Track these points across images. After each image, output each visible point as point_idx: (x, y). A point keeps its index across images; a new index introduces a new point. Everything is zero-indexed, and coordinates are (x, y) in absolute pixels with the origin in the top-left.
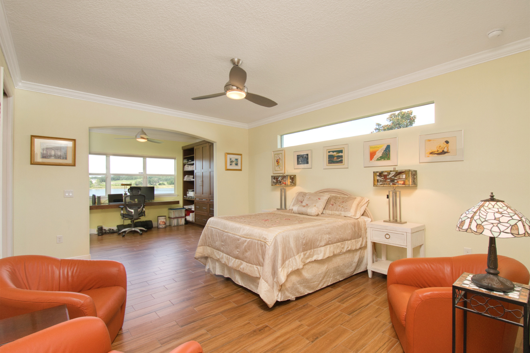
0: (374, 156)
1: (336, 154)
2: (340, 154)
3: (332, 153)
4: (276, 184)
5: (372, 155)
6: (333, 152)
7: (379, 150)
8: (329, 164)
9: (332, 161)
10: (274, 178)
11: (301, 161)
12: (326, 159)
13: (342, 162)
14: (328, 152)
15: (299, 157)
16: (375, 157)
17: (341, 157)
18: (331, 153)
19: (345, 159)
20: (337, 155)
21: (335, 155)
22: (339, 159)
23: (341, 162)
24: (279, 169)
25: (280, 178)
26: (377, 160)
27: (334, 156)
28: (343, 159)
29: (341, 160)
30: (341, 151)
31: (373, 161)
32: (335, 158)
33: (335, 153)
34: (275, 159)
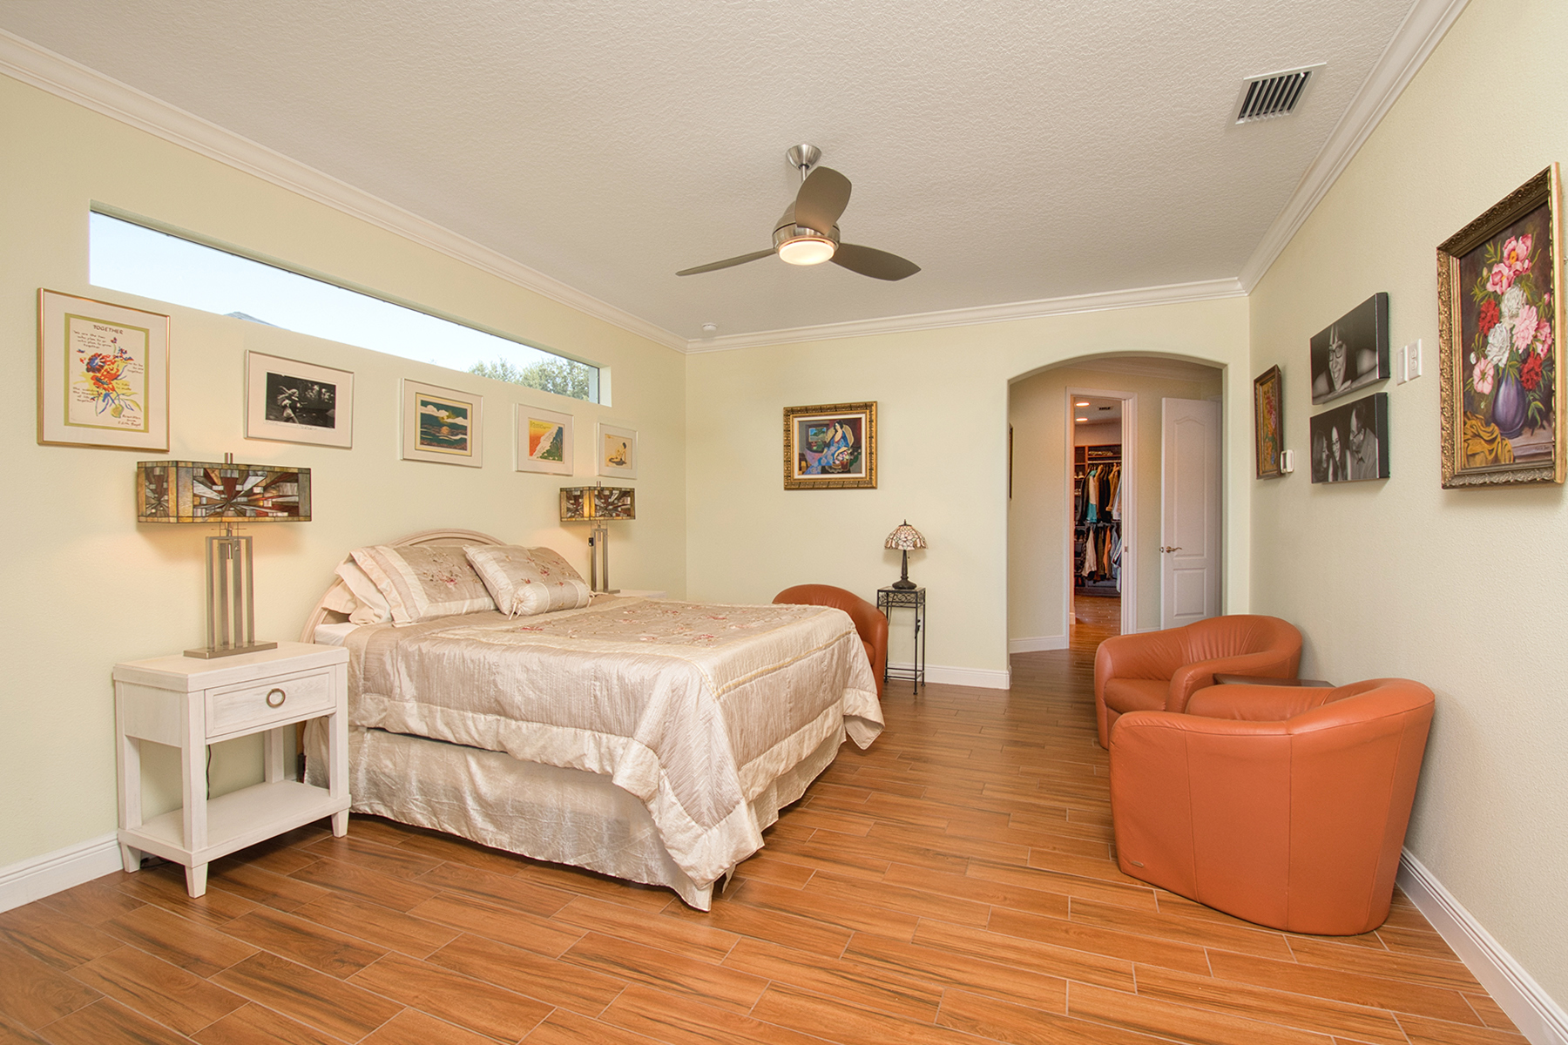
0: (537, 445)
1: (448, 417)
2: (459, 421)
3: (435, 409)
4: (220, 515)
5: (534, 441)
6: (439, 407)
7: (547, 435)
8: (422, 444)
9: (434, 435)
10: (207, 475)
11: (293, 408)
12: (415, 429)
13: (466, 446)
14: (419, 403)
15: (276, 384)
16: (538, 448)
17: (463, 429)
18: (431, 410)
19: (472, 438)
20: (450, 421)
21: (443, 418)
22: (457, 435)
23: (461, 445)
24: (108, 418)
25: (252, 481)
26: (541, 457)
27: (442, 421)
28: (468, 437)
29: (461, 438)
30: (462, 413)
31: (534, 457)
32: (445, 430)
33: (443, 414)
34: (75, 345)
